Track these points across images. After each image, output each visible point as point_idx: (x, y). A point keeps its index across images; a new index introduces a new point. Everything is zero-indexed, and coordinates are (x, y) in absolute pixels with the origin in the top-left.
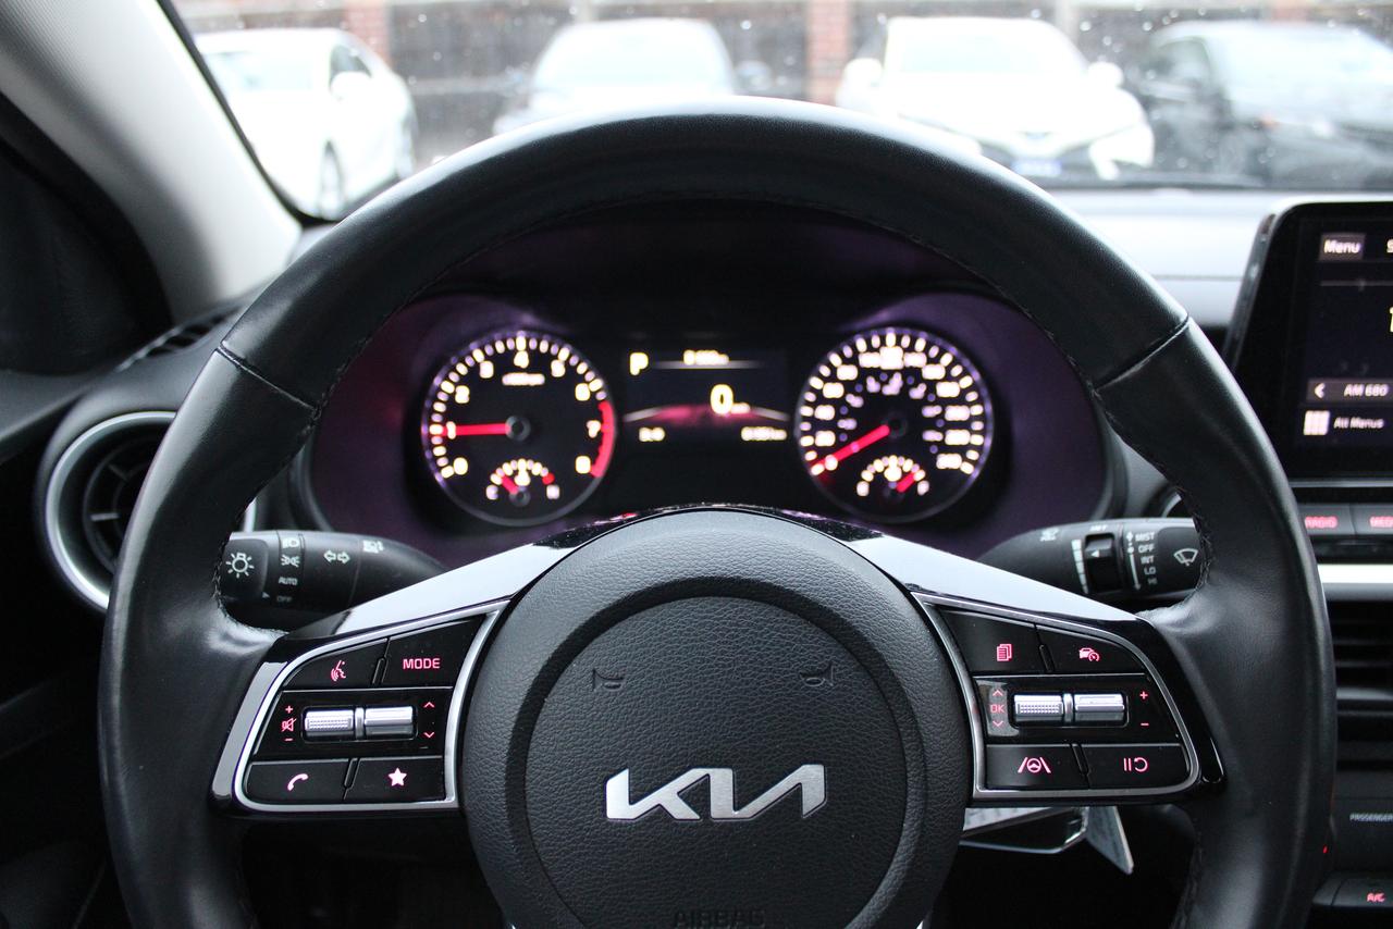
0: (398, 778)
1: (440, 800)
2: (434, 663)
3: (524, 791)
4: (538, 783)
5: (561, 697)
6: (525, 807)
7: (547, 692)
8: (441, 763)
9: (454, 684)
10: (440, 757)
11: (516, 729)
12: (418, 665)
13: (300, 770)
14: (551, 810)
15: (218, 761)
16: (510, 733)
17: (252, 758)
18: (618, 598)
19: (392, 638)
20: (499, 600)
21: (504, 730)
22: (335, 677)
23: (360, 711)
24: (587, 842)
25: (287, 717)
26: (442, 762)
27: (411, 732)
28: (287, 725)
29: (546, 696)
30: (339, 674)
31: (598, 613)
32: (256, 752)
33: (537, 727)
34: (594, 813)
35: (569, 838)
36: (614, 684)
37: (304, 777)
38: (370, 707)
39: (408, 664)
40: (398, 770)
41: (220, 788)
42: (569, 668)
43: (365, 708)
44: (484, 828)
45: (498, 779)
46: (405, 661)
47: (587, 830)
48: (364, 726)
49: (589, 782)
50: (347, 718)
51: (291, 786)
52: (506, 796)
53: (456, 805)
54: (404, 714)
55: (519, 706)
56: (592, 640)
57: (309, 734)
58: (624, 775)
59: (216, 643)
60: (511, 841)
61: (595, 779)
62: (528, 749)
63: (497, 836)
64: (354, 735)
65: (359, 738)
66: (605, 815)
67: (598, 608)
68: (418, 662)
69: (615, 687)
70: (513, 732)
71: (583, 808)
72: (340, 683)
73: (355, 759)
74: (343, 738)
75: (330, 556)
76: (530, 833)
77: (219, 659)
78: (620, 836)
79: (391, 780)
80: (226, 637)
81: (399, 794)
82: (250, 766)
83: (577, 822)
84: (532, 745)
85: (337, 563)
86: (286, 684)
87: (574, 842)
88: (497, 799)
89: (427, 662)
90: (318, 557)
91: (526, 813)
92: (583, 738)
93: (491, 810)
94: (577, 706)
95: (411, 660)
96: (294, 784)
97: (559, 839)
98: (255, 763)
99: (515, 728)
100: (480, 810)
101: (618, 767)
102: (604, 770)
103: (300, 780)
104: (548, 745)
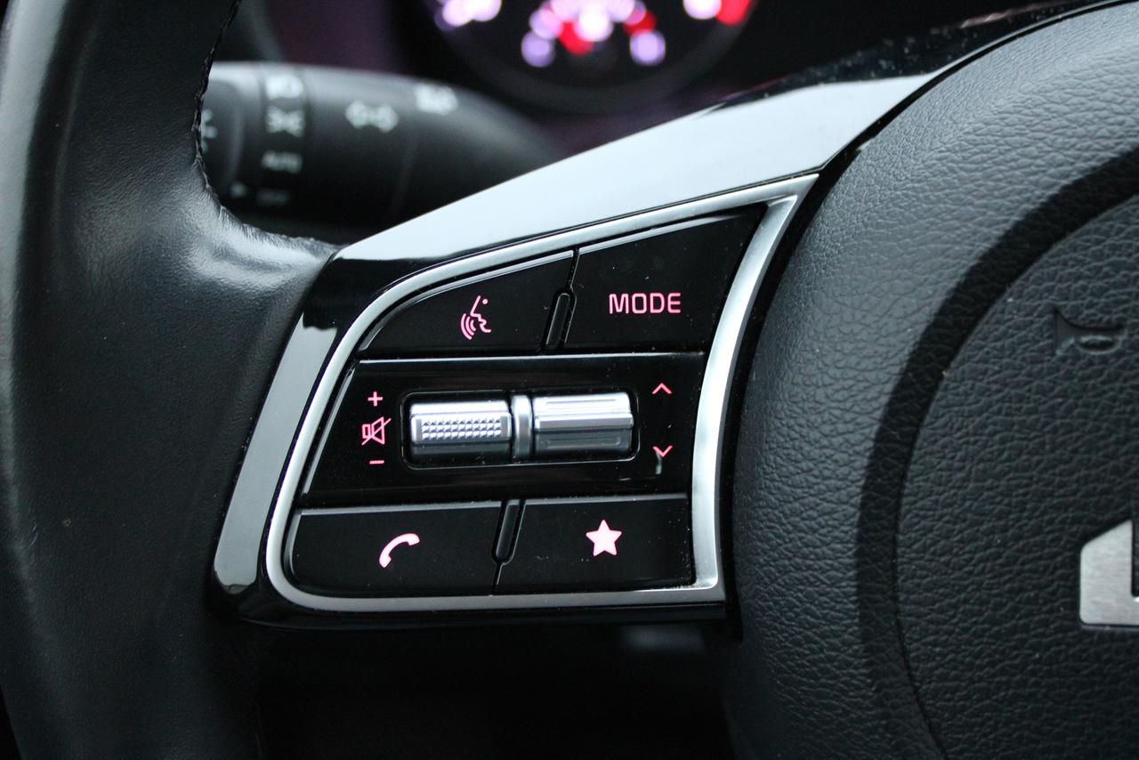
0: (604, 539)
1: (686, 584)
2: (670, 303)
3: (894, 567)
4: (924, 549)
5: (982, 366)
6: (895, 599)
7: (947, 359)
8: (684, 511)
9: (707, 348)
10: (683, 496)
11: (881, 437)
12: (639, 306)
13: (404, 525)
14: (955, 606)
15: (225, 509)
16: (870, 444)
17: (298, 502)
18: (1111, 154)
19: (582, 250)
20: (797, 175)
21: (854, 438)
22: (468, 330)
23: (521, 404)
24: (1034, 673)
25: (371, 414)
26: (687, 506)
27: (627, 446)
28: (371, 433)
29: (946, 366)
30: (477, 324)
31: (1066, 188)
32: (306, 489)
33: (924, 432)
34: (1050, 611)
35: (992, 664)
36: (1101, 338)
37: (412, 539)
38: (543, 394)
39: (618, 303)
40: (604, 525)
41: (232, 568)
42: (998, 306)
43: (531, 396)
44: (797, 643)
45: (842, 542)
46: (613, 296)
47: (1035, 648)
48: (534, 432)
49: (1042, 545)
50: (497, 417)
51: (385, 560)
52: (857, 577)
53: (721, 595)
54: (615, 407)
55: (889, 387)
56: (1047, 246)
57: (416, 451)
58: (1120, 538)
59: (205, 266)
60: (864, 671)
61: (1058, 539)
62: (903, 477)
63: (830, 660)
64: (511, 450)
65: (522, 459)
66: (1076, 618)
67: (1066, 176)
68: (639, 301)
69: (1104, 345)
70: (876, 441)
71: (1028, 601)
72: (480, 345)
73: (515, 502)
74: (492, 458)
75: (359, 115)
76: (904, 653)
77: (215, 300)
78: (1109, 660)
79: (591, 545)
80: (224, 254)
81: (605, 572)
82: (297, 520)
83: (1013, 631)
84: (914, 468)
85: (371, 131)
86: (365, 346)
87: (1003, 672)
88: (835, 583)
89: (657, 300)
90: (338, 117)
91: (897, 612)
92: (1031, 454)
93: (820, 605)
94: (1018, 385)
95: (625, 296)
96: (391, 554)
97: (970, 667)
98: (305, 513)
99: (881, 432)
100: (791, 607)
101: (1108, 516)
102: (1076, 521)
103: (405, 544)
104: (949, 468)
